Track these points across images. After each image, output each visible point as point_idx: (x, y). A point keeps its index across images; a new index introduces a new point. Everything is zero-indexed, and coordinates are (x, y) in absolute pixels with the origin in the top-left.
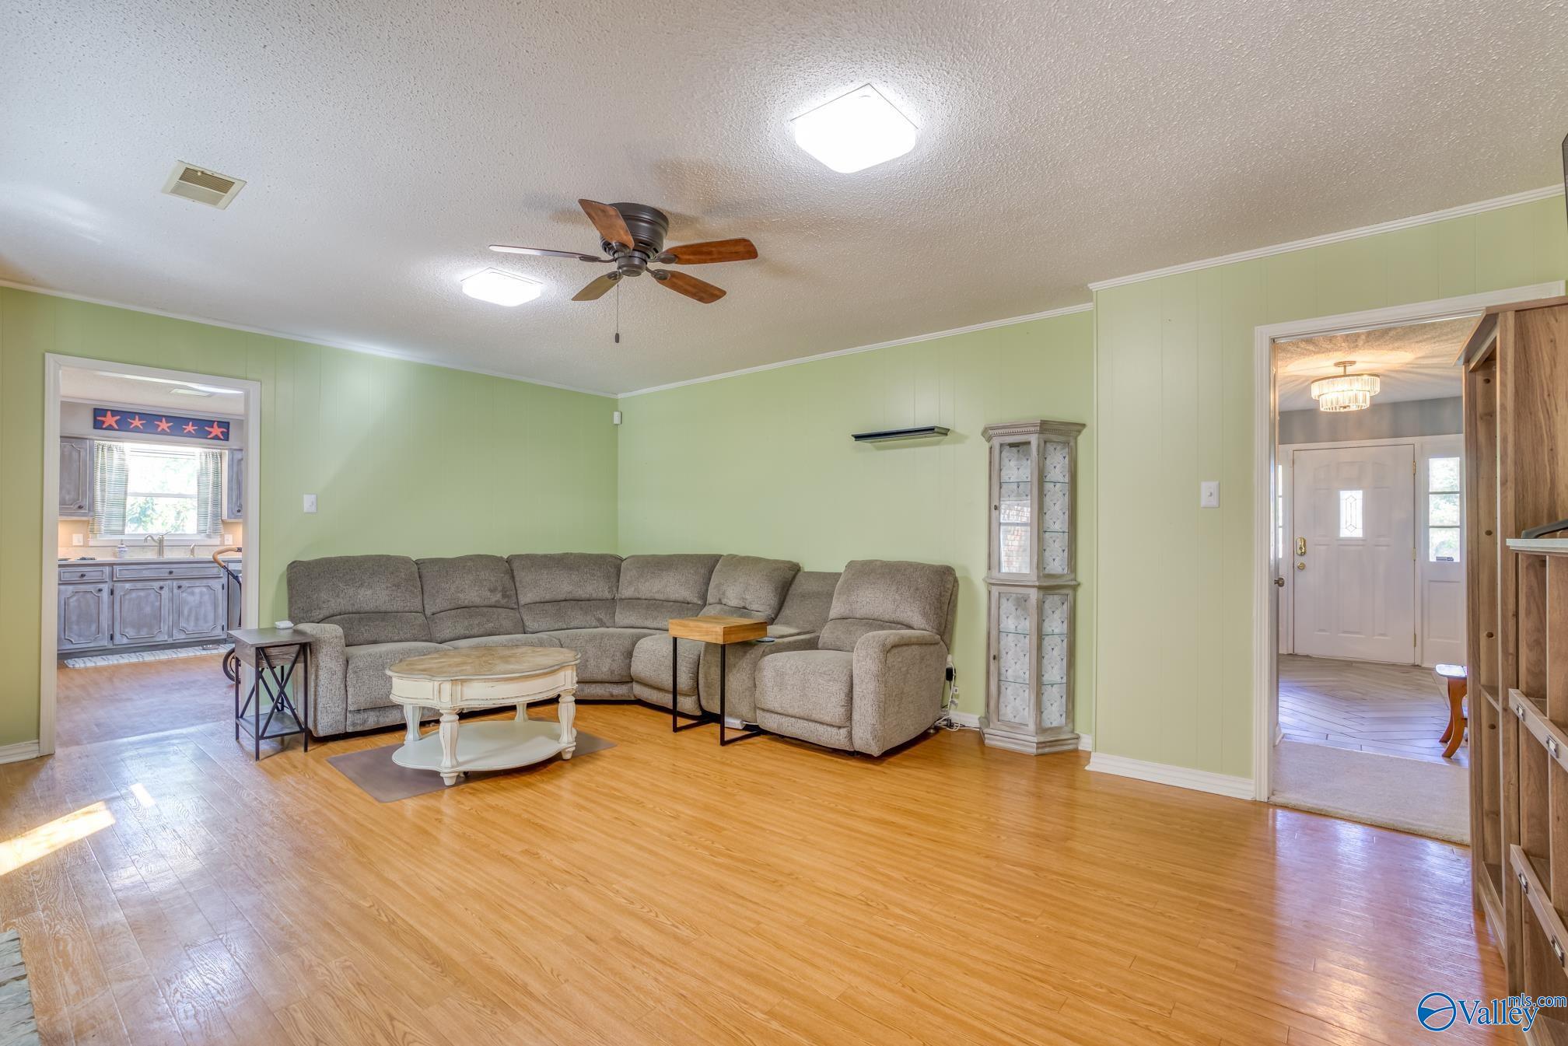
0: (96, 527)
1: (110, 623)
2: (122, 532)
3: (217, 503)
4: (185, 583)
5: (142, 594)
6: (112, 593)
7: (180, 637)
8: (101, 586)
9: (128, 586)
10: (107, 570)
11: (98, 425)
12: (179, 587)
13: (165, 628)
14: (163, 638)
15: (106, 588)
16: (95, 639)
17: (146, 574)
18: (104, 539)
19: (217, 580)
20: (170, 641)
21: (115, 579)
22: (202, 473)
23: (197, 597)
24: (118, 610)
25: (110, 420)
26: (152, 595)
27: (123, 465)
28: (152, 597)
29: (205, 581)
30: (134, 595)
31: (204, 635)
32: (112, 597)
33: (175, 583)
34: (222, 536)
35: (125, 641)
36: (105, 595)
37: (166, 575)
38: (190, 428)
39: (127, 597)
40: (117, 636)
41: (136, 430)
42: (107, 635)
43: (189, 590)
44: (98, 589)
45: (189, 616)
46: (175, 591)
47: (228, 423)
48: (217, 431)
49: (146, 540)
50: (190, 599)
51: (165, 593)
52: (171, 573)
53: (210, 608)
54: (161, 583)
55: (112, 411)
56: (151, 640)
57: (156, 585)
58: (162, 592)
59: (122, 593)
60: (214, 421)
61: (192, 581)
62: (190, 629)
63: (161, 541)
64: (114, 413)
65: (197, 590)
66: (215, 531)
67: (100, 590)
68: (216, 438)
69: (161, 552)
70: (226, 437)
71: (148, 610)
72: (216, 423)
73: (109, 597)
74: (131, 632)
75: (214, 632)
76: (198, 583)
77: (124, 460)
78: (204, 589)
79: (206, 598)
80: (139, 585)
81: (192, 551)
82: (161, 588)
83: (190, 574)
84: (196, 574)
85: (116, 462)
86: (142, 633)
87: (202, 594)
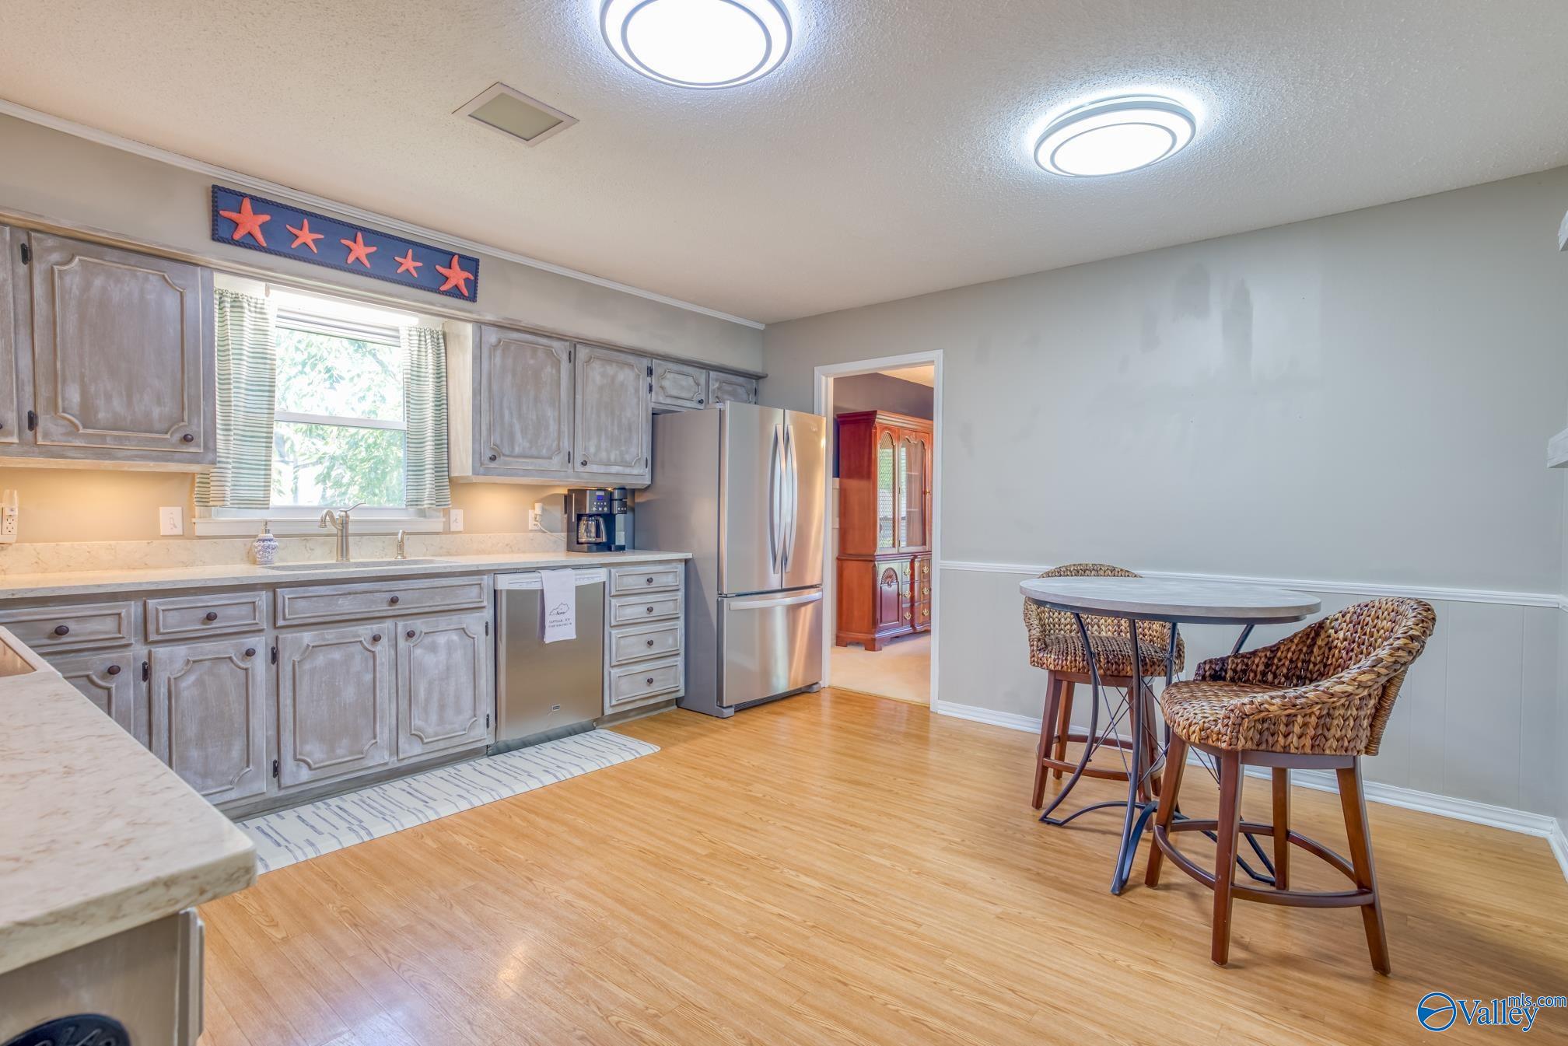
0: (213, 491)
1: (272, 733)
2: (264, 504)
3: (443, 442)
4: (418, 625)
5: (337, 655)
6: (274, 657)
7: (413, 751)
8: (251, 641)
9: (308, 637)
10: (263, 599)
11: (222, 230)
12: (410, 635)
13: (384, 735)
14: (380, 758)
15: (261, 644)
16: (241, 781)
17: (347, 606)
18: (227, 518)
19: (477, 615)
20: (393, 763)
21: (280, 623)
22: (415, 375)
23: (442, 656)
24: (289, 702)
25: (251, 222)
26: (358, 658)
27: (264, 345)
28: (357, 664)
29: (455, 618)
30: (321, 659)
31: (456, 741)
32: (274, 667)
33: (402, 626)
34: (447, 513)
35: (305, 775)
36: (260, 665)
37: (383, 608)
38: (409, 264)
39: (307, 666)
40: (288, 765)
41: (302, 255)
42: (266, 766)
43: (428, 640)
44: (244, 650)
45: (427, 701)
46: (402, 643)
47: (477, 261)
48: (457, 276)
49: (323, 521)
50: (430, 660)
51: (383, 649)
52: (394, 601)
53: (465, 678)
54: (375, 628)
55: (253, 198)
56: (357, 765)
57: (365, 631)
58: (378, 648)
59: (297, 658)
60: (455, 254)
61: (432, 619)
62: (430, 730)
63: (344, 523)
64: (260, 204)
65: (442, 639)
66: (439, 502)
67: (250, 653)
68: (455, 293)
69: (343, 550)
70: (469, 293)
71: (349, 693)
72: (456, 257)
73: (268, 669)
74: (315, 752)
75: (472, 734)
76: (443, 622)
77: (265, 333)
78: (455, 637)
79: (458, 656)
80: (331, 634)
81: (401, 546)
82: (376, 639)
83: (428, 604)
84: (439, 602)
85: (248, 335)
86: (340, 752)
87: (450, 647)
